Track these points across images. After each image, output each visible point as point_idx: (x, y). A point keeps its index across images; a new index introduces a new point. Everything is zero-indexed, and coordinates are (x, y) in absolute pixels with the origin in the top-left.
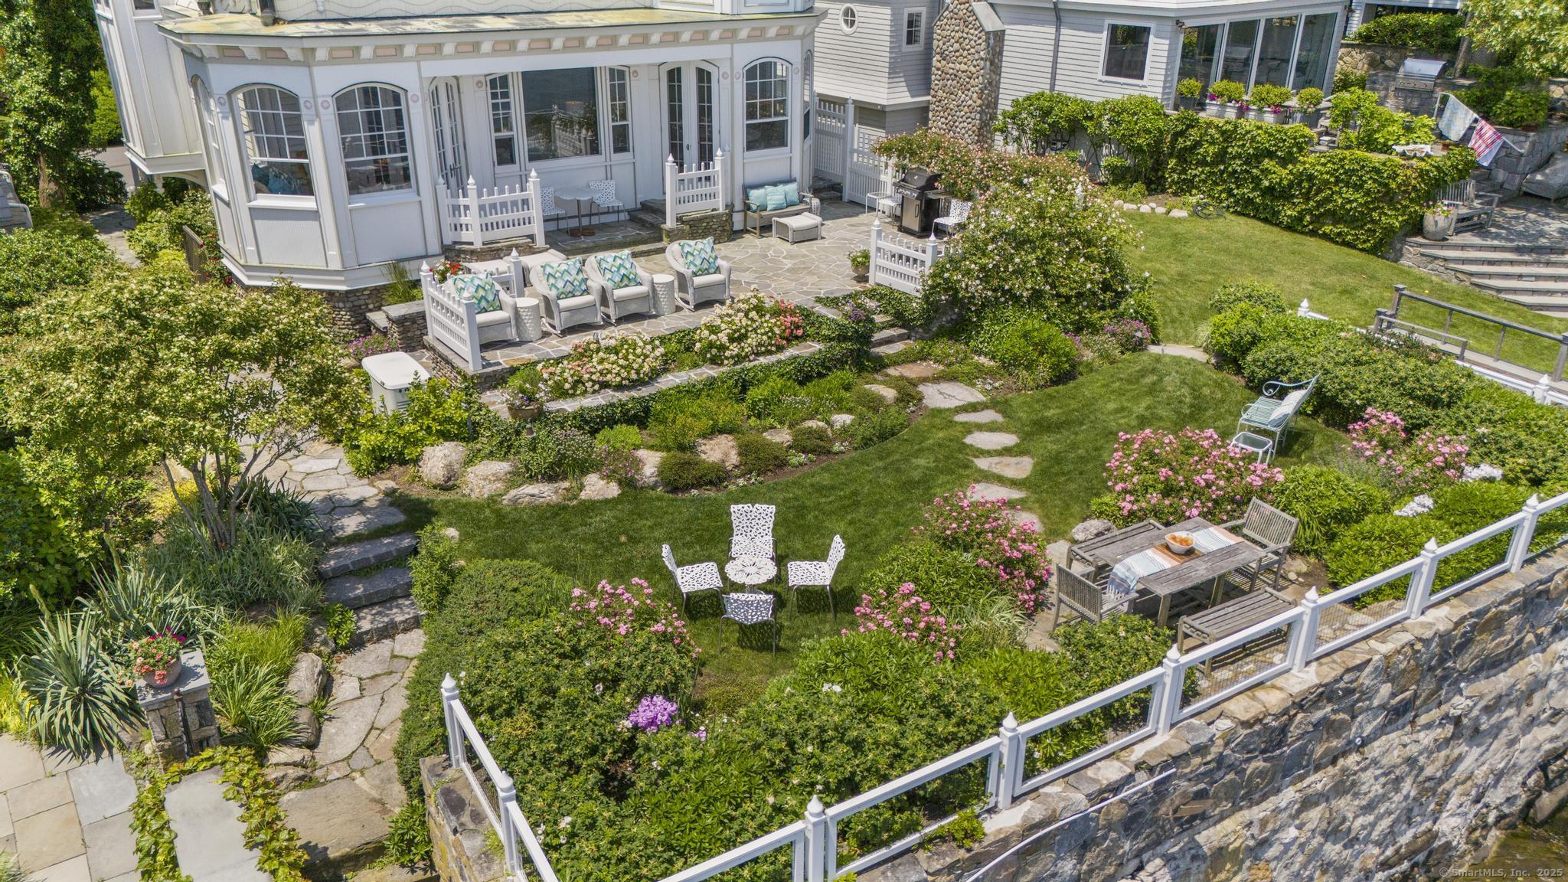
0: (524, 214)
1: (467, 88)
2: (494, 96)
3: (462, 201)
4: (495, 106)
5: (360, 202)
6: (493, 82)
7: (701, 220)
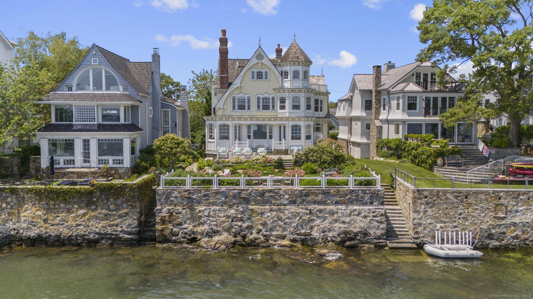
0: (246, 145)
1: (244, 127)
2: (248, 128)
3: (236, 142)
4: (248, 130)
5: (220, 141)
6: (248, 126)
7: (279, 150)
